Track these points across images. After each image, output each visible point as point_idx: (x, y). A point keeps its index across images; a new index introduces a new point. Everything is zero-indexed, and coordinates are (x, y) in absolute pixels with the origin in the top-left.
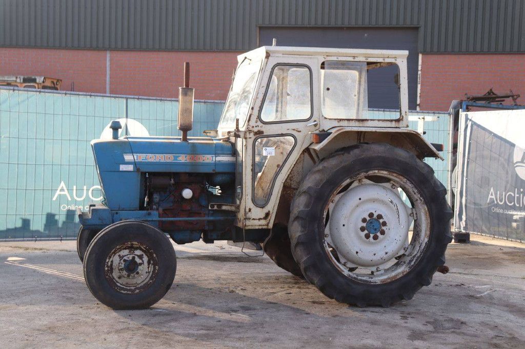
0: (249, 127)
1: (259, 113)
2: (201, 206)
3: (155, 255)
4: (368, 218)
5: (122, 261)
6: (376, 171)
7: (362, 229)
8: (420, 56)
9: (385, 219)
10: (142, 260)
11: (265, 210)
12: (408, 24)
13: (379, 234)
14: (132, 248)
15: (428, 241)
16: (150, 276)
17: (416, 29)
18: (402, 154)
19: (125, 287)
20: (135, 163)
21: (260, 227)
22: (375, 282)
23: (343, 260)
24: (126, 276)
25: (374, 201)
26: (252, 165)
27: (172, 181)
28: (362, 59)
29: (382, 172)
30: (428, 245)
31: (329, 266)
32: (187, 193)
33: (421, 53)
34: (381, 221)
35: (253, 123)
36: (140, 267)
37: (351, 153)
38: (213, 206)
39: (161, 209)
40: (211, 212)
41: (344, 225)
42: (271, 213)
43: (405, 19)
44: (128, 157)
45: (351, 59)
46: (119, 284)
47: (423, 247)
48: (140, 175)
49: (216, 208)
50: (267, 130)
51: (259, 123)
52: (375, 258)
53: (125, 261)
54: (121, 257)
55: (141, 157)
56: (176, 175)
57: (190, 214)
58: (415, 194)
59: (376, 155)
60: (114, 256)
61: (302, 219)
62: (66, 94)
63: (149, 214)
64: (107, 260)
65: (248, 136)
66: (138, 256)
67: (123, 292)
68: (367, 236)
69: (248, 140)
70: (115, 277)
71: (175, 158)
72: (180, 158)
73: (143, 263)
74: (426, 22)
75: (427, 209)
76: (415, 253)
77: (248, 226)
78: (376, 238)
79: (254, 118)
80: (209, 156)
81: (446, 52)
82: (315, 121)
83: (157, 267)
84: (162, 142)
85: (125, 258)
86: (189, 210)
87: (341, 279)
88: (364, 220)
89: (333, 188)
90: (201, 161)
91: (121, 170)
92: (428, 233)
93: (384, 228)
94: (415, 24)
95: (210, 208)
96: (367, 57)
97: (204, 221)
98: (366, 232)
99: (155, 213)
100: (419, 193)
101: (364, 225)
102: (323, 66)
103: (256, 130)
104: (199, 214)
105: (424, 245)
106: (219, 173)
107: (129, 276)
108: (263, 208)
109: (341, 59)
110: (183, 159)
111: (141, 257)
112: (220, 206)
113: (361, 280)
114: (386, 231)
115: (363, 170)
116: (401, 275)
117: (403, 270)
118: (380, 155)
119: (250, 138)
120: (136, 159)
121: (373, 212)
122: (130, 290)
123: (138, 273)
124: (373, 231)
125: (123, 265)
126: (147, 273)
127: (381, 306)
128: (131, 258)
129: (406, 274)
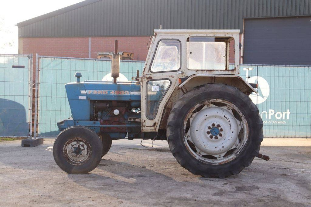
0: (144, 75)
1: (150, 67)
2: (124, 119)
3: (90, 145)
4: (212, 127)
5: (73, 148)
6: (215, 100)
7: (208, 133)
9: (222, 127)
10: (84, 148)
11: (154, 121)
13: (218, 136)
14: (78, 141)
15: (248, 140)
16: (88, 156)
18: (231, 90)
19: (74, 162)
20: (86, 95)
21: (151, 131)
22: (215, 164)
23: (198, 151)
24: (75, 156)
25: (216, 117)
26: (146, 96)
27: (108, 105)
28: (212, 35)
29: (219, 100)
30: (248, 142)
31: (187, 154)
32: (116, 112)
34: (220, 128)
35: (146, 72)
36: (83, 151)
37: (200, 89)
38: (131, 119)
39: (102, 120)
40: (129, 122)
41: (197, 131)
42: (157, 123)
44: (83, 92)
45: (205, 35)
46: (71, 160)
47: (244, 144)
48: (89, 102)
49: (132, 120)
50: (154, 76)
51: (150, 73)
52: (216, 150)
53: (74, 147)
54: (72, 146)
55: (90, 92)
56: (110, 102)
57: (119, 123)
58: (240, 113)
59: (215, 90)
60: (68, 145)
61: (171, 126)
62: (82, 59)
63: (95, 123)
64: (64, 147)
65: (143, 80)
66: (81, 145)
67: (73, 164)
68: (211, 137)
69: (144, 82)
70: (69, 156)
71: (109, 92)
72: (111, 93)
73: (84, 149)
75: (246, 122)
76: (241, 147)
77: (144, 130)
78: (216, 138)
79: (147, 70)
80: (128, 91)
82: (182, 71)
83: (91, 151)
84: (102, 84)
85: (74, 146)
86: (118, 121)
87: (194, 161)
88: (209, 128)
89: (189, 109)
90: (123, 94)
91: (79, 99)
92: (248, 136)
93: (221, 132)
95: (129, 120)
96: (214, 34)
97: (126, 127)
98: (210, 134)
99: (98, 122)
100: (242, 112)
101: (209, 130)
102: (188, 40)
103: (148, 76)
104: (123, 124)
105: (245, 143)
106: (133, 101)
107: (76, 156)
108: (152, 120)
109: (199, 35)
110: (113, 93)
111: (83, 146)
112: (134, 119)
113: (206, 162)
114: (223, 135)
115: (207, 99)
116: (231, 160)
117: (232, 157)
118: (217, 90)
119: (144, 81)
120: (87, 93)
121: (215, 123)
122: (77, 163)
123: (81, 154)
124: (215, 134)
125: (73, 150)
126: (86, 154)
127: (218, 177)
128: (77, 146)
129: (234, 160)
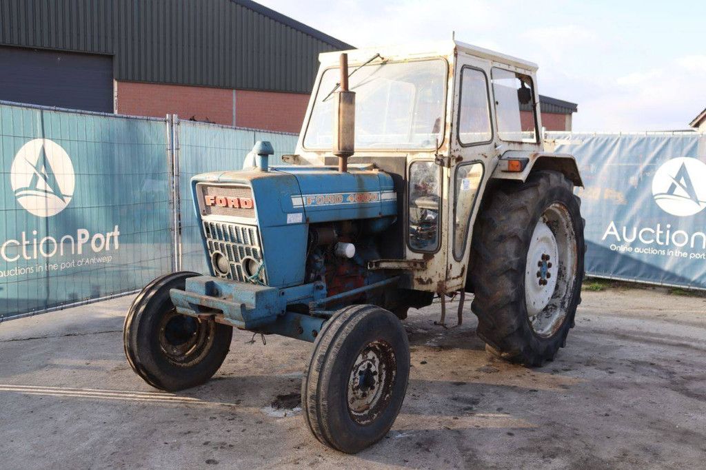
8: (116, 83)
12: (102, 51)
17: (111, 57)
33: (116, 80)
43: (99, 47)
74: (120, 51)
81: (139, 81)
94: (109, 52)
